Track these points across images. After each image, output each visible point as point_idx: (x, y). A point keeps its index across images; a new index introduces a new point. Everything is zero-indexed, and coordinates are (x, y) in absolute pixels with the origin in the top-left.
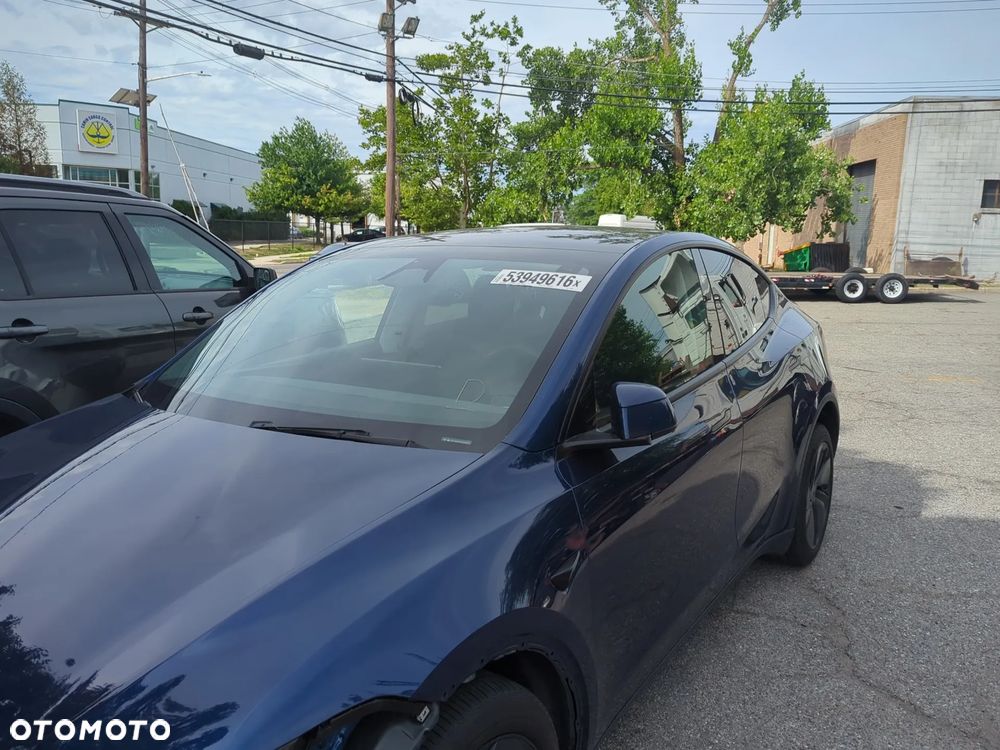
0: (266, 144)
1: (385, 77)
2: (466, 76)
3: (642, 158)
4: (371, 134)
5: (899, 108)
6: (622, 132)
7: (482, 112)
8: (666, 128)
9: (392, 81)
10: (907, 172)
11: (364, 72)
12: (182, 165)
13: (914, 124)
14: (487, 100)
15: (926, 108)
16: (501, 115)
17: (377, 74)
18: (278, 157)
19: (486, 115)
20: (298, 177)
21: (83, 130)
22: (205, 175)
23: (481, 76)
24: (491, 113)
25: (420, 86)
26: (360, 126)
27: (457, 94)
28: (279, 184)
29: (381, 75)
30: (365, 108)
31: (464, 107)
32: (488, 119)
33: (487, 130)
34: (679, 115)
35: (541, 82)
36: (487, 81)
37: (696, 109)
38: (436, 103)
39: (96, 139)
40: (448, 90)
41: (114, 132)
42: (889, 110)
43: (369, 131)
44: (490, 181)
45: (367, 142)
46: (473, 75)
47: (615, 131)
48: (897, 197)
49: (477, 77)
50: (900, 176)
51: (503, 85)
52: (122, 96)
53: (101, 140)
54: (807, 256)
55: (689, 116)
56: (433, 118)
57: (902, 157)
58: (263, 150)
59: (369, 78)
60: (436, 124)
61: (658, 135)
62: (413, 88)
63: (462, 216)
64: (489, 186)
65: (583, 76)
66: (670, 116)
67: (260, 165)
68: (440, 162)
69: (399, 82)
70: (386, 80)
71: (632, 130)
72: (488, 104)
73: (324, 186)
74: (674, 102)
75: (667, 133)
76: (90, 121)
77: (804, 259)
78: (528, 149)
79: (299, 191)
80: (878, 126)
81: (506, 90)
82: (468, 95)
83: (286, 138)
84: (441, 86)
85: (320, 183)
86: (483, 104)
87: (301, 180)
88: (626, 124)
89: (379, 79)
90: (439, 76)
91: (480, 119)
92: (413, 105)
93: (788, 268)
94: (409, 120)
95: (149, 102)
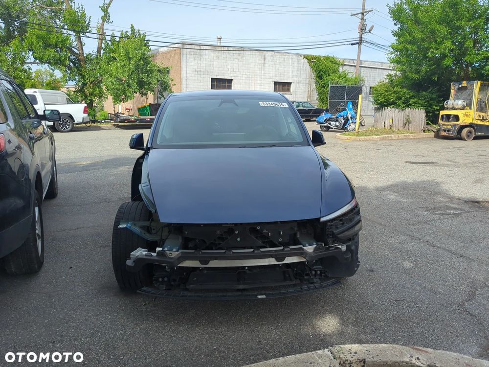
5: (176, 46)
10: (184, 73)
13: (184, 53)
15: (188, 46)
34: (79, 38)
37: (88, 37)
42: (172, 46)
48: (181, 84)
50: (181, 75)
54: (148, 108)
55: (84, 40)
57: (181, 66)
61: (69, 48)
75: (73, 47)
77: (147, 111)
80: (168, 52)
88: (53, 41)
93: (141, 115)
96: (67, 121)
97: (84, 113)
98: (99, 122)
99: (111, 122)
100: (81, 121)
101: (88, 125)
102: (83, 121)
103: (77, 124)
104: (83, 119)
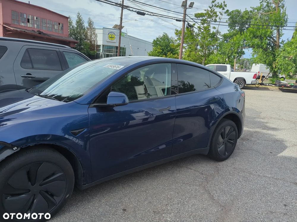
0: (154, 40)
1: (182, 20)
2: (209, 20)
3: (263, 45)
4: (178, 37)
6: (257, 37)
7: (212, 30)
8: (274, 35)
9: (184, 21)
11: (175, 19)
12: (130, 45)
14: (214, 27)
16: (218, 31)
17: (179, 19)
18: (157, 44)
19: (213, 31)
20: (162, 49)
21: (108, 36)
22: (138, 48)
23: (214, 19)
24: (215, 31)
25: (194, 23)
26: (175, 35)
27: (205, 25)
28: (157, 52)
29: (181, 19)
30: (177, 29)
31: (207, 29)
32: (214, 33)
33: (213, 36)
35: (233, 21)
36: (215, 21)
37: (285, 29)
38: (198, 28)
39: (111, 38)
40: (203, 24)
41: (115, 36)
43: (178, 36)
44: (213, 51)
45: (177, 39)
46: (211, 19)
47: (255, 37)
49: (212, 20)
51: (220, 22)
52: (116, 27)
53: (112, 38)
56: (198, 32)
58: (153, 42)
59: (177, 20)
60: (199, 34)
61: (271, 38)
62: (192, 23)
63: (203, 62)
64: (212, 53)
65: (247, 19)
66: (275, 31)
67: (153, 46)
68: (198, 45)
69: (186, 21)
70: (182, 21)
71: (261, 36)
72: (214, 28)
73: (169, 53)
74: (278, 27)
75: (274, 37)
76: (110, 33)
78: (227, 41)
79: (162, 54)
81: (221, 23)
82: (209, 25)
83: (160, 39)
84: (201, 23)
85: (168, 52)
86: (213, 28)
87: (163, 50)
88: (259, 34)
89: (180, 21)
90: (200, 20)
91: (211, 32)
92: (191, 28)
94: (190, 33)
95: (122, 28)
96: (242, 82)
97: (253, 78)
98: (265, 85)
99: (273, 85)
100: (250, 83)
101: (257, 86)
102: (251, 83)
103: (248, 85)
104: (252, 82)
